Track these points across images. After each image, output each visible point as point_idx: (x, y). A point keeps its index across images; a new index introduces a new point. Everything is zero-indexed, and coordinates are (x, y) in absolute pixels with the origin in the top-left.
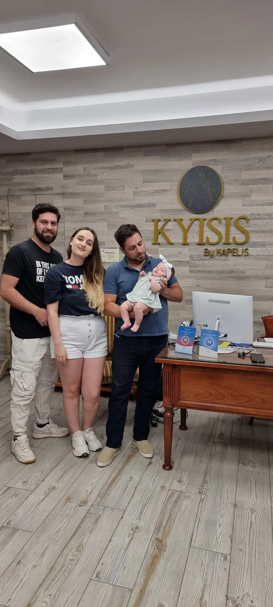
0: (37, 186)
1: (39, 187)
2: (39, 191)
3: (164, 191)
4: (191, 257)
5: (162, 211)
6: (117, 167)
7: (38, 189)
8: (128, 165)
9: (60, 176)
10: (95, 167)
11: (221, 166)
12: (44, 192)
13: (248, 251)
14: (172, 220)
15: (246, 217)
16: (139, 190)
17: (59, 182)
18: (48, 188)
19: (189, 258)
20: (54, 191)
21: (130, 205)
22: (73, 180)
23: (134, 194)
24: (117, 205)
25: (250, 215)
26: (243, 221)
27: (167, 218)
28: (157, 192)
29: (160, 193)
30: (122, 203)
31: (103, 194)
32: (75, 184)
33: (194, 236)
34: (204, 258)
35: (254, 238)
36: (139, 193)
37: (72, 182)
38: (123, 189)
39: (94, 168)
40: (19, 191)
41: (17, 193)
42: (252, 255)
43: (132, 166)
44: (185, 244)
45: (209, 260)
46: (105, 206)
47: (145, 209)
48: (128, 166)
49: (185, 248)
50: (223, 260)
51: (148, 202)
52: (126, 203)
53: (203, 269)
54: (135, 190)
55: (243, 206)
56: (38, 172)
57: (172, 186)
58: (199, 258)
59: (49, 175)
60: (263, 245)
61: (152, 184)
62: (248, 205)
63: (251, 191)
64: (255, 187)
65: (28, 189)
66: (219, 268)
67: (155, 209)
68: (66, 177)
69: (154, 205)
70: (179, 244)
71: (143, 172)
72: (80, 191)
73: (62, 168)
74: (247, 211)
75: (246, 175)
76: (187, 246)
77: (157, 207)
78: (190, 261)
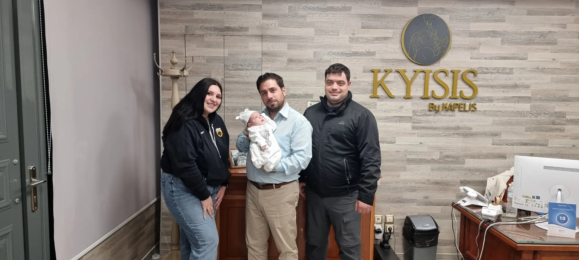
0: (227, 25)
1: (230, 26)
2: (229, 31)
3: (385, 38)
4: (414, 112)
5: (384, 60)
6: (331, 9)
7: (228, 29)
8: (344, 7)
9: (258, 14)
10: (304, 7)
11: (448, 16)
12: (237, 33)
13: (475, 106)
14: (393, 70)
15: (474, 70)
16: (356, 36)
17: (257, 21)
18: (241, 28)
19: (412, 113)
20: (250, 32)
21: (344, 53)
22: (275, 21)
23: (350, 40)
24: (329, 52)
25: (478, 68)
26: (471, 75)
27: (388, 68)
28: (377, 39)
29: (380, 41)
30: (335, 50)
31: (313, 39)
32: (278, 25)
33: (418, 89)
34: (428, 113)
35: (482, 93)
36: (355, 39)
37: (274, 23)
38: (337, 34)
39: (302, 7)
40: (200, 30)
41: (198, 32)
42: (479, 111)
43: (350, 9)
44: (408, 98)
45: (434, 115)
46: (315, 53)
47: (363, 58)
48: (344, 9)
49: (407, 103)
50: (449, 115)
51: (366, 50)
52: (341, 50)
53: (427, 125)
54: (351, 36)
55: (471, 59)
56: (229, 8)
57: (394, 33)
58: (423, 114)
59: (243, 13)
60: (490, 100)
61: (371, 30)
62: (476, 59)
63: (480, 44)
64: (483, 39)
65: (214, 27)
66: (445, 124)
67: (374, 58)
68: (265, 16)
69: (373, 54)
70: (401, 98)
71: (362, 16)
72: (284, 34)
73: (261, 6)
74: (475, 65)
75: (475, 27)
76: (410, 100)
77: (377, 56)
78: (413, 117)
